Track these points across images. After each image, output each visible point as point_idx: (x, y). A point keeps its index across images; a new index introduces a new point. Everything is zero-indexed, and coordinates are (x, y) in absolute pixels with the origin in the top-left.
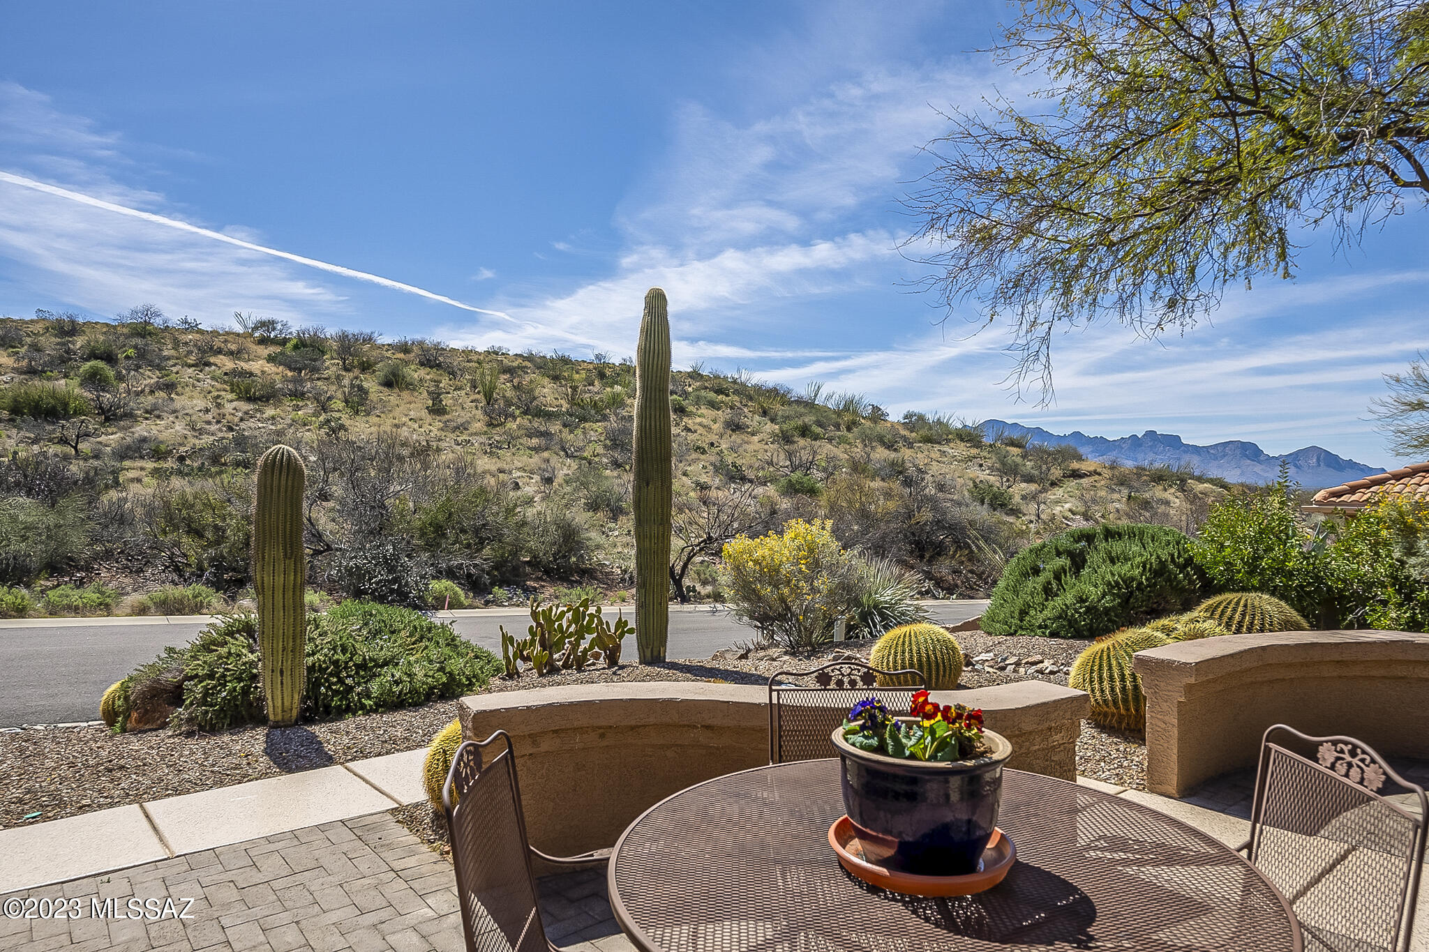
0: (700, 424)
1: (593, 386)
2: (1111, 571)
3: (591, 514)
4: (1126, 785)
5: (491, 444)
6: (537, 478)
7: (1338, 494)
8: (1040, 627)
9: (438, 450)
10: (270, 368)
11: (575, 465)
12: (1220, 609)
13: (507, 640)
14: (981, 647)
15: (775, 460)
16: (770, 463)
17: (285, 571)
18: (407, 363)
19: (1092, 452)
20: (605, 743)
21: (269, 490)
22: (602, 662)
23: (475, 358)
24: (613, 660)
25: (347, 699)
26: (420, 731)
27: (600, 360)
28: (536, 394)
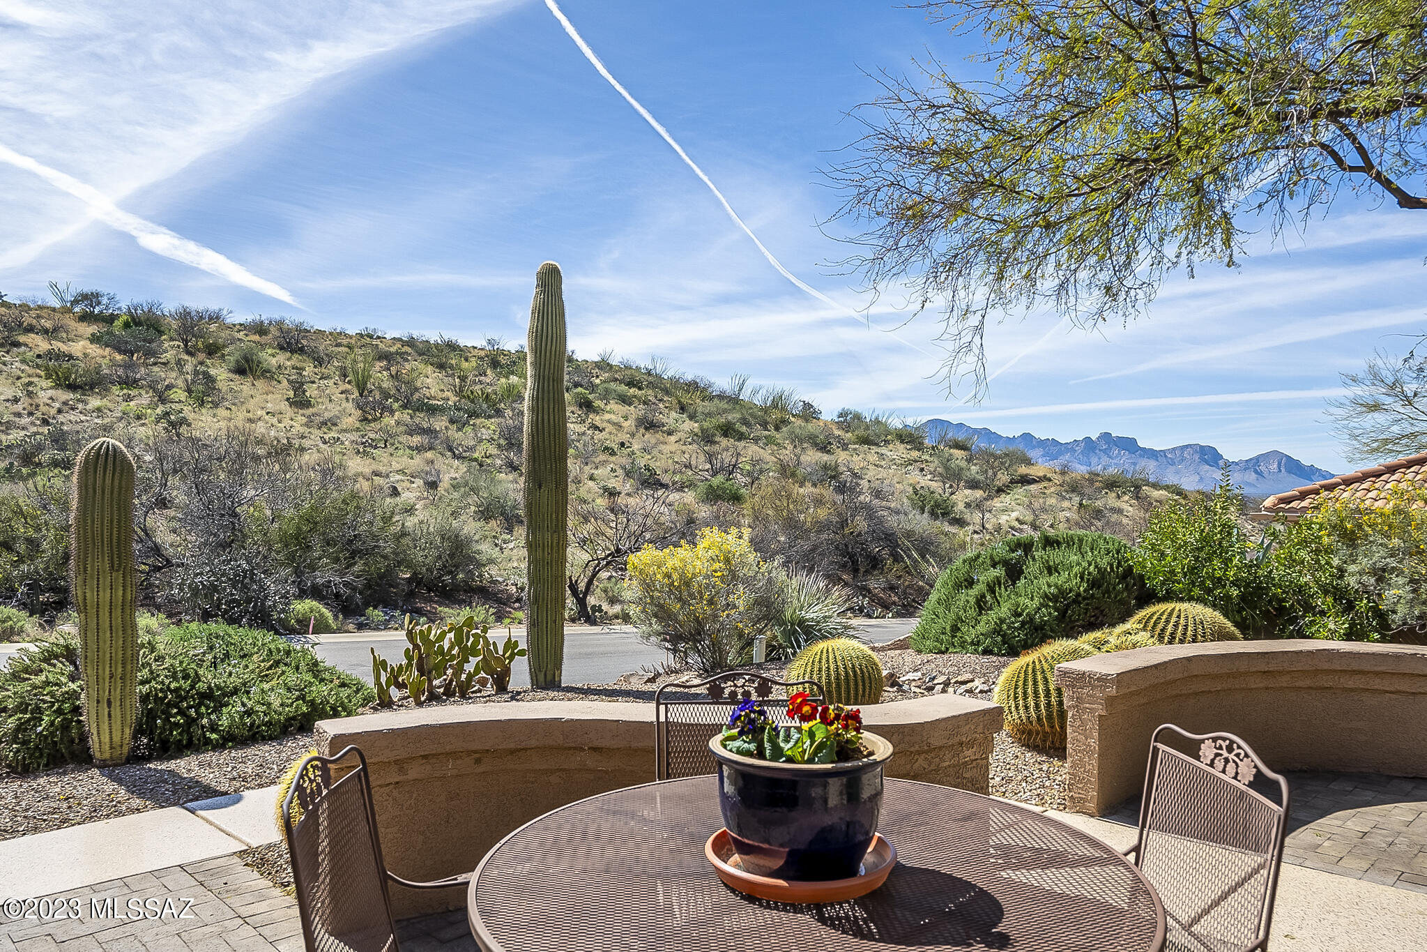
0: (609, 421)
1: (485, 375)
2: (1047, 582)
3: (482, 523)
4: (1047, 805)
5: (364, 443)
6: (419, 482)
7: (1288, 500)
8: (972, 643)
9: (302, 449)
10: (95, 350)
11: (463, 468)
12: (1153, 621)
13: (380, 665)
14: (908, 665)
15: (693, 463)
16: (689, 466)
17: (111, 585)
18: (263, 346)
19: (1044, 456)
20: (481, 769)
21: (91, 490)
22: (490, 689)
23: (345, 342)
24: (501, 687)
25: (189, 733)
26: (275, 766)
27: (493, 346)
28: (418, 384)
